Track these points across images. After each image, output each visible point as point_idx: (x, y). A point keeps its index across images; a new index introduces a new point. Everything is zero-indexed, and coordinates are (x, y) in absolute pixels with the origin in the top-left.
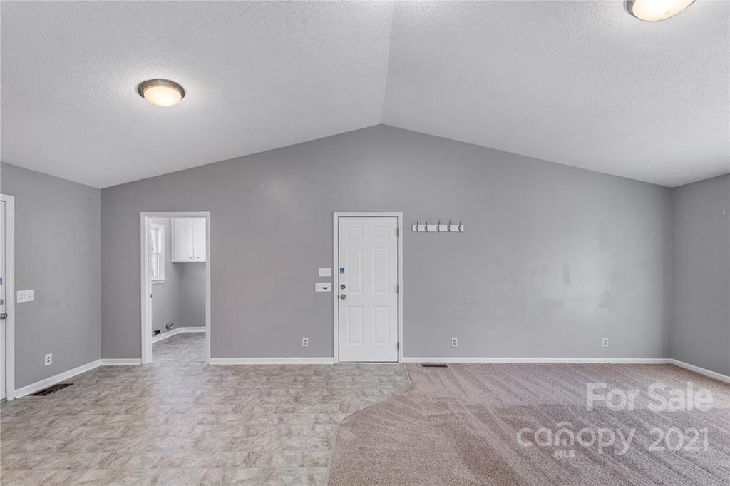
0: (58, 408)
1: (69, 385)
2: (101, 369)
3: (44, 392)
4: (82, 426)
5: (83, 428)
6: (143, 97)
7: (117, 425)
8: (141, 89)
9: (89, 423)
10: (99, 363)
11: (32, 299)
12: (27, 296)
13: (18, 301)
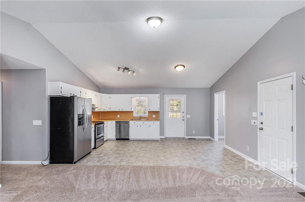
0: (183, 141)
1: (195, 139)
3: (190, 139)
10: (209, 137)
11: (190, 117)
12: (189, 116)
13: (187, 117)
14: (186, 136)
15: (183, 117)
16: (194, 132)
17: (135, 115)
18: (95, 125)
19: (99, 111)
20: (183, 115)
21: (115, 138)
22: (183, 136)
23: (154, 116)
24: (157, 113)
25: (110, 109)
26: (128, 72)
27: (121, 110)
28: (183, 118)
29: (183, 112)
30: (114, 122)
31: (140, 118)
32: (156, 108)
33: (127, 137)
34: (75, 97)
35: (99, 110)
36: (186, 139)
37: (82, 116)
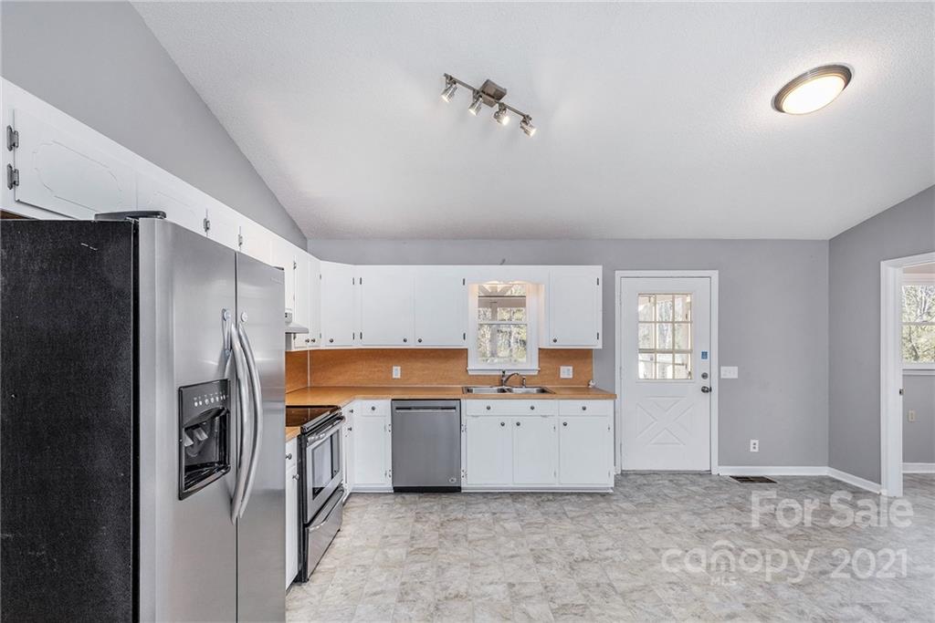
0: (737, 499)
1: (771, 481)
2: (821, 480)
3: (744, 479)
4: (736, 524)
5: (734, 526)
6: (783, 112)
7: (765, 541)
8: (777, 103)
9: (744, 526)
10: (825, 471)
11: (736, 376)
12: (731, 372)
13: (722, 377)
14: (720, 464)
15: (704, 376)
16: (754, 446)
17: (475, 365)
18: (299, 437)
19: (309, 347)
20: (704, 366)
21: (391, 486)
22: (704, 467)
23: (566, 372)
24: (580, 356)
25: (358, 337)
26: (497, 116)
27: (412, 345)
28: (706, 383)
29: (704, 355)
30: (384, 405)
31: (505, 384)
32: (586, 335)
33: (452, 483)
34: (141, 221)
35: (310, 344)
36: (721, 479)
37: (213, 400)
